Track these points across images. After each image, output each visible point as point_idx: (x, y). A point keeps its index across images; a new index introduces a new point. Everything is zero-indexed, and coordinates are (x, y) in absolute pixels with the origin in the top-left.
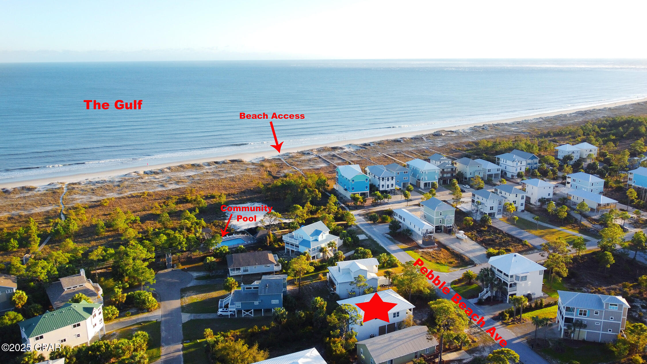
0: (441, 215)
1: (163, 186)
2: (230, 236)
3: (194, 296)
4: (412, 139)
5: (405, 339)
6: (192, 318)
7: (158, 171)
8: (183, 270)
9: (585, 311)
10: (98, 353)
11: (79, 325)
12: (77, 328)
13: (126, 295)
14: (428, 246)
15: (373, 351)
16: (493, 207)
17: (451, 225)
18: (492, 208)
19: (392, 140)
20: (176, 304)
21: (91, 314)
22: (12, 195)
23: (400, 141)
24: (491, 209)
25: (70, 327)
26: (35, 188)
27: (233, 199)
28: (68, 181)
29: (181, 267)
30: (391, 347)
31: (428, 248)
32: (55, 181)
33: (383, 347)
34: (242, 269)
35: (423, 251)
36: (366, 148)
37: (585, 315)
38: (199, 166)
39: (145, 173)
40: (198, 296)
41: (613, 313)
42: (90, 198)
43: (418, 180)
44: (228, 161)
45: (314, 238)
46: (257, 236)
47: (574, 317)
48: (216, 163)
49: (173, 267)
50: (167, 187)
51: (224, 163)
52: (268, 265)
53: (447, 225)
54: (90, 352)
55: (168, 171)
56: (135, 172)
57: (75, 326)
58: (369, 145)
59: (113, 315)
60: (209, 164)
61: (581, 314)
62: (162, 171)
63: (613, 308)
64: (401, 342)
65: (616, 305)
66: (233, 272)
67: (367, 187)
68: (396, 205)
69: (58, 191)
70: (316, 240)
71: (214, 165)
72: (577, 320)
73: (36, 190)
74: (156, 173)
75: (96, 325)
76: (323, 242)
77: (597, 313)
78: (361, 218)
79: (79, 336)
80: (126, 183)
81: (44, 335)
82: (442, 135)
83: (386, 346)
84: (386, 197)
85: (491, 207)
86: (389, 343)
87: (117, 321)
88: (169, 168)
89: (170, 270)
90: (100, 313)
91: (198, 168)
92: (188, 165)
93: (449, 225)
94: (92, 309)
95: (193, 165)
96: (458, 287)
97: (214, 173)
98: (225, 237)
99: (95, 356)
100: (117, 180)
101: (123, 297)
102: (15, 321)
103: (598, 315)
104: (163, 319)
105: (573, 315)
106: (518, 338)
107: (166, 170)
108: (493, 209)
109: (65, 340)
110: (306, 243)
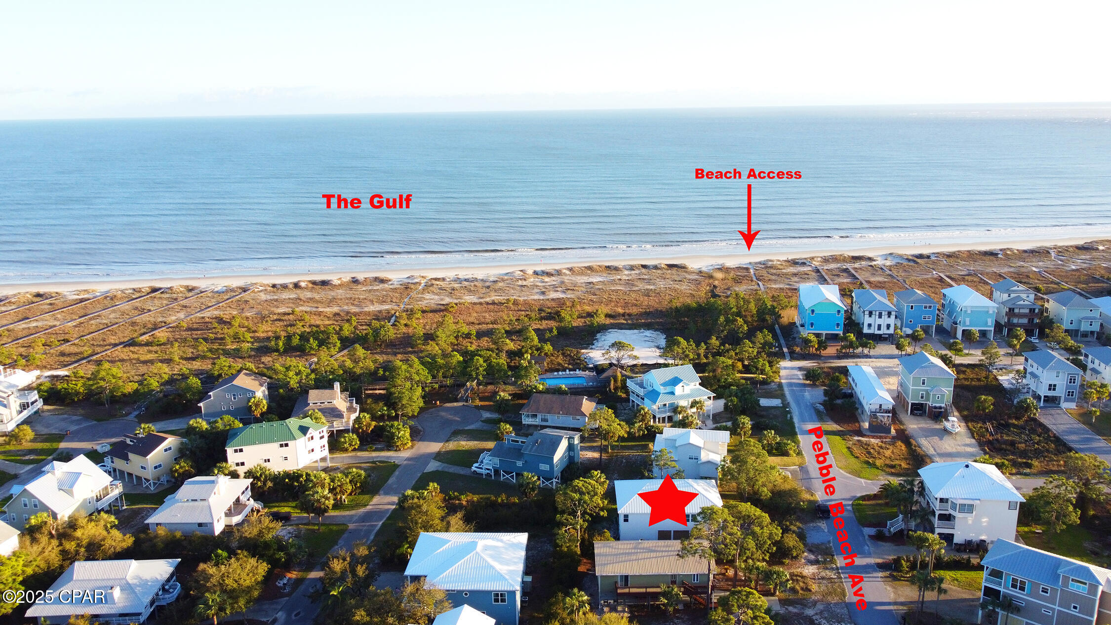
0: (923, 383)
1: (543, 293)
2: (572, 372)
3: (463, 443)
4: (1025, 251)
5: (662, 551)
6: (440, 469)
7: (553, 272)
8: (477, 407)
9: (1023, 583)
10: (296, 484)
11: (287, 445)
12: (284, 448)
13: (374, 423)
14: (876, 434)
15: (600, 555)
16: (1055, 385)
17: (943, 405)
18: (1052, 387)
19: (979, 252)
20: (435, 447)
21: (305, 434)
22: (360, 286)
23: (997, 254)
24: (1050, 389)
25: (277, 445)
26: (390, 281)
27: (625, 322)
28: (431, 275)
29: (478, 403)
30: (634, 557)
31: (873, 437)
32: (416, 274)
33: (620, 554)
34: (539, 416)
35: (859, 441)
36: (917, 263)
37: (1022, 589)
38: (616, 269)
39: (536, 273)
40: (468, 443)
41: (1075, 597)
42: (442, 300)
43: (954, 323)
44: (663, 266)
45: (669, 389)
46: (602, 377)
47: (1002, 589)
48: (644, 266)
49: (467, 401)
50: (548, 295)
51: (656, 267)
52: (578, 417)
53: (934, 405)
54: (287, 480)
55: (568, 272)
56: (522, 271)
57: (281, 446)
58: (928, 257)
59: (350, 445)
60: (632, 268)
61: (1014, 586)
62: (559, 273)
63: (1078, 587)
64: (653, 555)
65: (1085, 584)
66: (527, 419)
67: (838, 325)
68: (881, 362)
69: (412, 286)
70: (673, 393)
71: (639, 269)
72: (1006, 596)
73: (390, 283)
74: (549, 274)
75: (313, 450)
76: (682, 397)
77: (1045, 591)
78: (799, 373)
79: (286, 459)
80: (501, 284)
81: (244, 448)
82: (1097, 249)
83: (626, 553)
84: (864, 345)
85: (1050, 385)
86: (633, 551)
87: (353, 454)
88: (571, 269)
89: (461, 404)
90: (322, 437)
91: (614, 272)
92: (600, 266)
93: (937, 405)
94: (308, 428)
95: (608, 267)
96: (865, 505)
97: (629, 283)
98: (564, 373)
99: (292, 486)
100: (491, 279)
101: (369, 425)
102: (228, 427)
103: (1048, 595)
104: (405, 462)
105: (1000, 584)
106: (895, 603)
107: (564, 271)
108: (1054, 390)
109: (269, 460)
110: (654, 395)
